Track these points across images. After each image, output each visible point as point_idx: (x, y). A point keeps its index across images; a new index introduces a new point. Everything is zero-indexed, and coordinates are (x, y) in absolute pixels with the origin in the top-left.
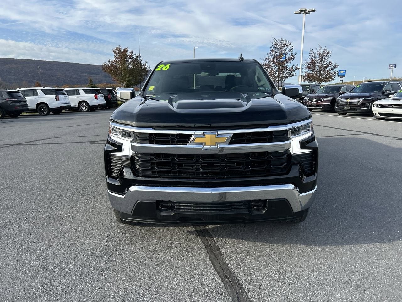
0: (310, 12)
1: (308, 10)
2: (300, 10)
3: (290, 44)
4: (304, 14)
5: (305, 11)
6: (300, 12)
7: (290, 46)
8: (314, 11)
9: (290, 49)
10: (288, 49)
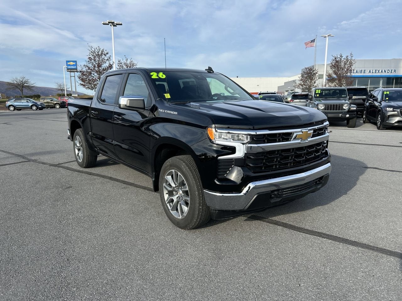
0: (117, 24)
1: (115, 23)
2: (108, 21)
3: (107, 53)
4: (112, 26)
5: (113, 23)
6: (108, 23)
7: (107, 55)
8: (121, 24)
9: (107, 58)
10: (106, 58)
